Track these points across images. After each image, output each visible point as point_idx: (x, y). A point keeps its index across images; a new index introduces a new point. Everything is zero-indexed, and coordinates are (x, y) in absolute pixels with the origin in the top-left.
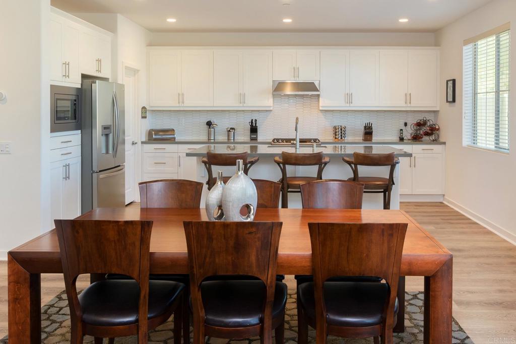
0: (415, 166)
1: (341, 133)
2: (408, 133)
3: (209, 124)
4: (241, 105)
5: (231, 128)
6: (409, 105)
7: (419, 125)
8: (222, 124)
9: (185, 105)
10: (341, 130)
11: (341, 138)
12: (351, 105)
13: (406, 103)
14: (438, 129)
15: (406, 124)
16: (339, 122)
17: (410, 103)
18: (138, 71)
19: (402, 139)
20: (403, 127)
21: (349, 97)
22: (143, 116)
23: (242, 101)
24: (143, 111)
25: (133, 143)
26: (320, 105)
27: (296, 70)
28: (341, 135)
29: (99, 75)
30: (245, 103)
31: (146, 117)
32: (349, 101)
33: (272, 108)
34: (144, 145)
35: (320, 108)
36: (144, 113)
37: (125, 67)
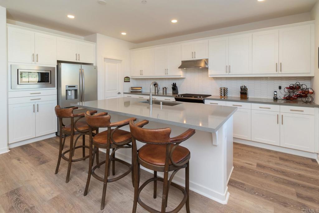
0: (282, 124)
1: (224, 92)
2: (281, 95)
3: (155, 85)
4: (166, 75)
5: (165, 88)
6: (280, 72)
7: (291, 88)
8: (161, 85)
9: (143, 75)
10: (224, 90)
11: (224, 96)
12: (230, 74)
13: (277, 71)
14: (313, 93)
15: (280, 88)
16: (224, 84)
17: (281, 71)
18: (122, 60)
19: (276, 99)
20: (278, 90)
21: (228, 69)
22: (125, 81)
23: (166, 73)
24: (126, 79)
25: (119, 93)
26: (209, 74)
27: (194, 54)
28: (224, 94)
29: (78, 61)
30: (167, 74)
31: (129, 82)
32: (228, 71)
33: (182, 77)
34: (125, 94)
35: (209, 76)
36: (127, 80)
37: (104, 58)
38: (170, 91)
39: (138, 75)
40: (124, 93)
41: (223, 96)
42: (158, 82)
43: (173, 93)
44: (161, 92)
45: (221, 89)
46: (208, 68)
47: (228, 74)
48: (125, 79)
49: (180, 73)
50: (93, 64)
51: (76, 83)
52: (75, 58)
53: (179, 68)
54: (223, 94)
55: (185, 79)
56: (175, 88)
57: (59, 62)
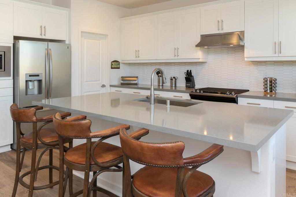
1: (271, 85)
3: (158, 73)
4: (176, 58)
5: (174, 78)
8: (169, 73)
9: (139, 59)
10: (271, 82)
11: (271, 91)
12: (280, 55)
16: (271, 72)
18: (107, 35)
21: (278, 47)
22: (113, 67)
23: (176, 55)
24: (113, 63)
25: (103, 86)
26: (245, 56)
27: (220, 23)
28: (271, 89)
29: (43, 37)
30: (178, 56)
31: (119, 68)
32: (277, 51)
33: (200, 60)
34: (112, 88)
35: (246, 59)
36: (115, 65)
37: (82, 32)
38: (182, 84)
39: (131, 58)
40: (111, 86)
41: (269, 91)
42: (164, 69)
43: (187, 86)
44: (168, 84)
45: (265, 80)
46: (243, 47)
47: (277, 55)
48: (112, 65)
49: (199, 55)
50: (64, 41)
51: (40, 70)
52: (39, 33)
53: (197, 46)
54: (268, 88)
55: (207, 64)
56: (189, 78)
57: (17, 38)
